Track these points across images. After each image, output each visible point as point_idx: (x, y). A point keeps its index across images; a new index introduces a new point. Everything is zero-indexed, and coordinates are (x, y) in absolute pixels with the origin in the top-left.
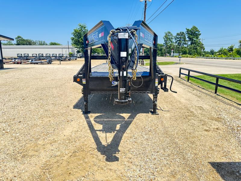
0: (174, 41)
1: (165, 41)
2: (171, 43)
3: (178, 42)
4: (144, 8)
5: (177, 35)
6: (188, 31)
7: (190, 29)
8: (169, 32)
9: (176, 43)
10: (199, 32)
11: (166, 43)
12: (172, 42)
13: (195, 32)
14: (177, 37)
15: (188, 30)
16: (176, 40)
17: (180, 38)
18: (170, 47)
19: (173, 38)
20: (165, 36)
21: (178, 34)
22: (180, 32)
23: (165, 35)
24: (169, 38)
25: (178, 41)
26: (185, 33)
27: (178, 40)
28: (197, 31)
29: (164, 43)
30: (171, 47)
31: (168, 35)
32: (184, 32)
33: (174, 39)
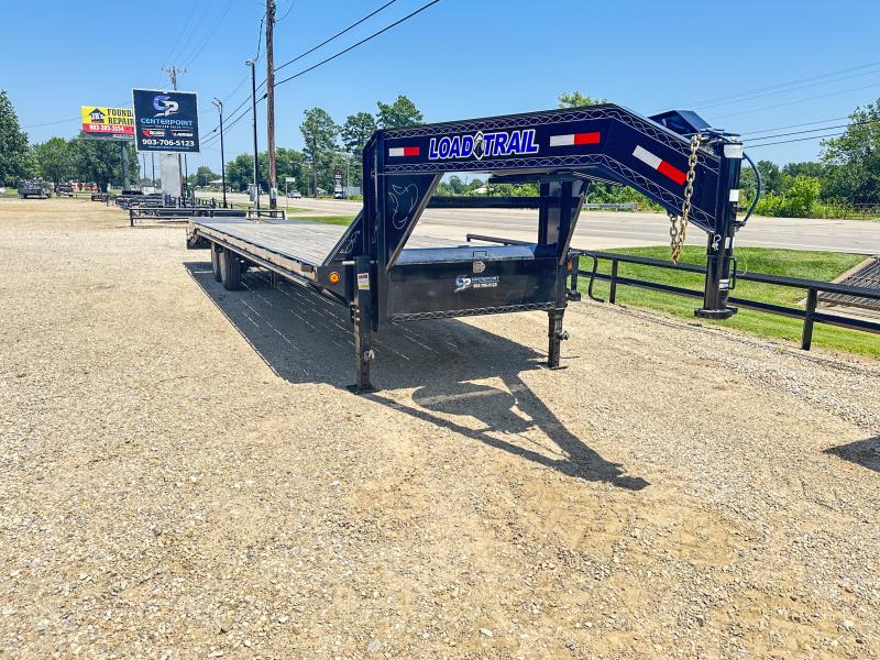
0: (339, 142)
1: (308, 141)
2: (328, 150)
3: (355, 147)
4: (265, 19)
5: (350, 122)
6: (384, 112)
7: (391, 104)
8: (320, 110)
9: (348, 150)
10: (420, 118)
11: (313, 150)
12: (332, 146)
13: (406, 118)
14: (350, 129)
15: (384, 109)
16: (348, 142)
17: (362, 134)
18: (327, 165)
19: (334, 131)
20: (307, 125)
21: (352, 121)
22: (360, 115)
23: (304, 118)
24: (321, 132)
25: (353, 144)
26: (376, 119)
27: (356, 140)
28: (412, 115)
29: (304, 150)
30: (332, 165)
31: (318, 122)
32: (374, 116)
33: (339, 137)
